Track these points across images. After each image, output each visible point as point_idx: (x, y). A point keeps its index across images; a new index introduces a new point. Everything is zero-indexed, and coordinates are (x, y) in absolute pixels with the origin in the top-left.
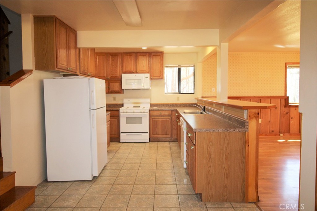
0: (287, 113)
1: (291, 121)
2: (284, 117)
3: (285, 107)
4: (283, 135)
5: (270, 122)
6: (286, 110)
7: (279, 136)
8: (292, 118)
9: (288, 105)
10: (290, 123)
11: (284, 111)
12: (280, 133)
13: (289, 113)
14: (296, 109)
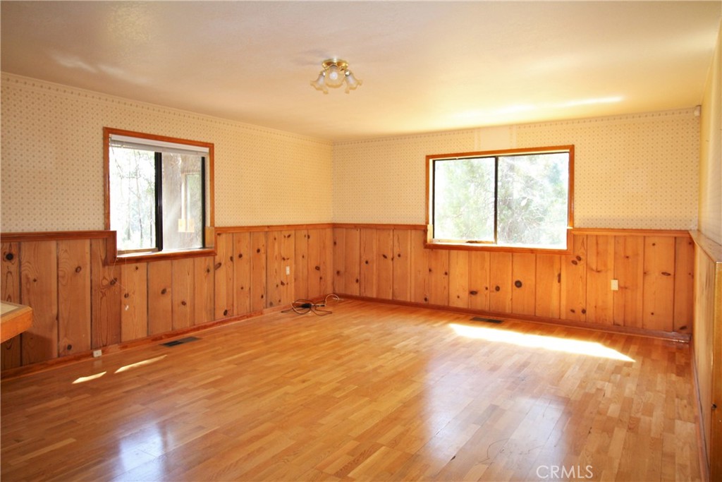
0: (113, 283)
1: (125, 305)
2: (104, 294)
3: (105, 263)
4: (103, 352)
5: (57, 318)
6: (110, 273)
7: (91, 359)
8: (126, 296)
9: (115, 257)
10: (123, 312)
11: (104, 278)
12: (91, 349)
13: (117, 283)
14: (137, 268)
